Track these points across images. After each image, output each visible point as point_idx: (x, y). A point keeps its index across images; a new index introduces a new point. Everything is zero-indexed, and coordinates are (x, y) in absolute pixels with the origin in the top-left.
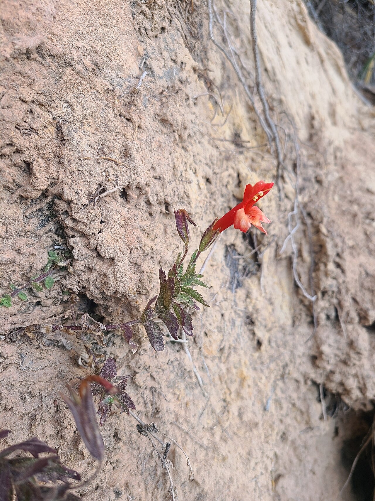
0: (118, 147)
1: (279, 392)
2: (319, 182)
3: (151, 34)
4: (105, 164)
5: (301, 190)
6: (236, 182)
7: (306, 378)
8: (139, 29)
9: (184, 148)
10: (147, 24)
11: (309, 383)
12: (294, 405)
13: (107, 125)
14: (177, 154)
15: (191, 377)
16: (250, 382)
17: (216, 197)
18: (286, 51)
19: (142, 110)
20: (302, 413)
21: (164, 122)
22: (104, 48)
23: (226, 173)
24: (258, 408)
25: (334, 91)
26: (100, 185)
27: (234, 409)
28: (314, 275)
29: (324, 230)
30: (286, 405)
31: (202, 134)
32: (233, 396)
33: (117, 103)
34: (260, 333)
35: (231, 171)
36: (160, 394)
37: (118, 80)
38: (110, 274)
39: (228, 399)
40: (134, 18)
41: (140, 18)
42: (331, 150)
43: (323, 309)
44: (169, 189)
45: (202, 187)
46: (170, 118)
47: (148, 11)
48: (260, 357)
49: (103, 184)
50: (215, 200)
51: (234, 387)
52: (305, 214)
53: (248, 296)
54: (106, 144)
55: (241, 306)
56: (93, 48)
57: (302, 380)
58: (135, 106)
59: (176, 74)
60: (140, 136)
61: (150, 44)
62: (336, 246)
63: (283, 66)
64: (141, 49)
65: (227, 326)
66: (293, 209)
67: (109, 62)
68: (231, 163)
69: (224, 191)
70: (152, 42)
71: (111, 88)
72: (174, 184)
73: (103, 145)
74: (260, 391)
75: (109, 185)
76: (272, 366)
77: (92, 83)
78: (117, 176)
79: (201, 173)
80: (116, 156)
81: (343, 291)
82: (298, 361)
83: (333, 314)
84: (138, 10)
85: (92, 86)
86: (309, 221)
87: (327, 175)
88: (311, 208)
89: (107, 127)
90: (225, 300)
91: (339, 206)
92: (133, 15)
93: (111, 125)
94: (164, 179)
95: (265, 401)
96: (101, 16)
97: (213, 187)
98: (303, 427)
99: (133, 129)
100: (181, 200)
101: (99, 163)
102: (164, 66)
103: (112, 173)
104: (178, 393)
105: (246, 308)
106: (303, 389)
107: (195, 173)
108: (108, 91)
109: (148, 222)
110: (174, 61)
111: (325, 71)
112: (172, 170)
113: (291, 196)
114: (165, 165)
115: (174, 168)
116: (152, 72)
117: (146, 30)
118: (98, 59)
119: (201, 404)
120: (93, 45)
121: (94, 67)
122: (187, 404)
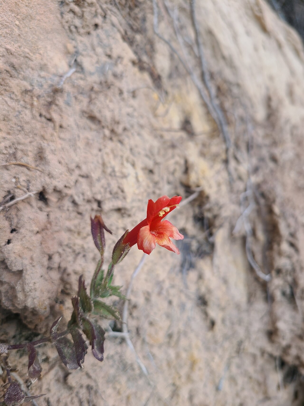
0: (32, 150)
1: (234, 369)
2: (274, 159)
3: (82, 31)
4: (14, 170)
5: (256, 170)
6: (183, 168)
7: (263, 352)
8: (69, 27)
9: (121, 142)
10: (77, 22)
11: (266, 356)
12: (250, 378)
13: (22, 127)
14: (108, 150)
15: (133, 369)
16: (201, 364)
17: (161, 185)
18: (244, 40)
19: (64, 109)
20: (259, 384)
21: (92, 118)
22: (22, 48)
23: (172, 162)
24: (210, 389)
25: (293, 73)
26: (9, 192)
27: (184, 393)
28: (267, 253)
29: (277, 209)
30: (241, 380)
31: (142, 126)
32: (183, 379)
33: (35, 103)
34: (214, 313)
35: (177, 159)
36: (96, 392)
37: (40, 80)
38: (18, 288)
39: (178, 383)
40: (62, 17)
41: (69, 16)
42: (288, 128)
43: (277, 287)
44: (98, 187)
45: (140, 179)
46: (97, 115)
47: (77, 9)
48: (214, 337)
49: (12, 191)
50: (160, 189)
51: (184, 372)
52: (258, 195)
53: (200, 277)
54: (20, 147)
55: (193, 288)
56: (7, 49)
57: (258, 353)
58: (57, 105)
59: (109, 69)
60: (62, 135)
61: (81, 42)
62: (289, 226)
63: (240, 53)
64: (70, 47)
65: (176, 311)
66: (245, 190)
67: (30, 63)
68: (177, 151)
69: (171, 178)
70: (85, 39)
71: (29, 88)
72: (103, 181)
73: (16, 149)
74: (212, 372)
75: (18, 192)
76: (227, 344)
77: (7, 85)
78: (29, 181)
79: (139, 165)
80: (29, 160)
81: (298, 269)
82: (253, 337)
83: (288, 291)
84: (66, 9)
85: (7, 88)
86: (262, 201)
87: (281, 154)
88: (265, 188)
89: (23, 129)
90: (173, 286)
91: (296, 182)
92: (62, 14)
93: (27, 127)
94: (91, 177)
95: (217, 381)
96: (19, 17)
97: (156, 177)
98: (261, 396)
99: (54, 128)
100: (114, 196)
101: (7, 169)
102: (97, 62)
103: (22, 178)
104: (118, 387)
105: (198, 289)
106: (260, 361)
107: (133, 165)
108: (26, 92)
109: (76, 222)
110: (109, 56)
111: (284, 55)
112: (101, 166)
113: (244, 177)
114: (93, 163)
115: (104, 165)
116: (82, 69)
117: (76, 27)
118: (14, 60)
119: (145, 395)
120: (8, 47)
121: (9, 68)
122: (128, 398)
